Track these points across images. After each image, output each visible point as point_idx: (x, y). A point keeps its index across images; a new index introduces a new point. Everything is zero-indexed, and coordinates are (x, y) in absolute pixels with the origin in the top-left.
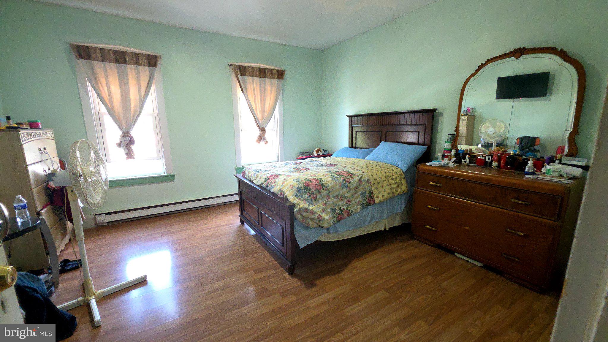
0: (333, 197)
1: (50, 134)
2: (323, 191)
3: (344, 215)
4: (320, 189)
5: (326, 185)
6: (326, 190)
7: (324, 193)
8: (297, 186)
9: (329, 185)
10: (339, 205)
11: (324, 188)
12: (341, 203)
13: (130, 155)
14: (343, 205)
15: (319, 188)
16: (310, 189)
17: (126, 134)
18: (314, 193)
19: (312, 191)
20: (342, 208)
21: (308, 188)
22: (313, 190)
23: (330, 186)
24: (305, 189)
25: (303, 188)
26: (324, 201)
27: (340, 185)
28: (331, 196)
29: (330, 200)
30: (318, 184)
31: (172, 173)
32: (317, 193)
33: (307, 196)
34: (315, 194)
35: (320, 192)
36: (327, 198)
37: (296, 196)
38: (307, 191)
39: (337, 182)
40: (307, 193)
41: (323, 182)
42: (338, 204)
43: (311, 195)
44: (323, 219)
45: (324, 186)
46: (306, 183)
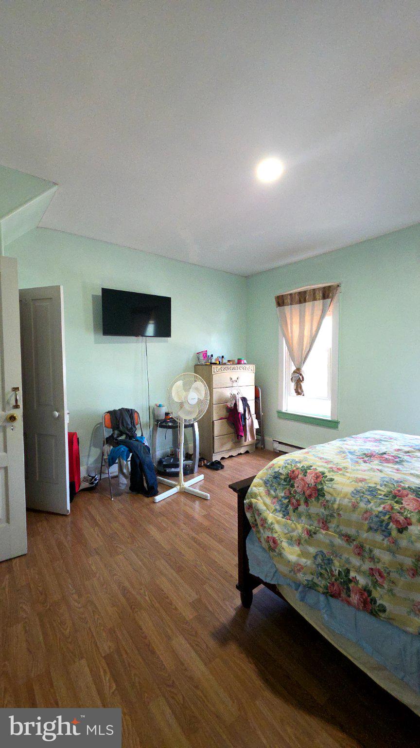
0: (335, 532)
1: (252, 367)
2: (315, 503)
3: (352, 595)
4: (310, 496)
5: (328, 497)
6: (325, 507)
7: (315, 508)
8: (276, 470)
9: (335, 501)
10: (348, 561)
11: (320, 501)
12: (356, 561)
13: (299, 391)
14: (358, 571)
15: (308, 492)
16: (292, 486)
17: (298, 371)
18: (297, 497)
19: (295, 492)
20: (352, 574)
21: (290, 481)
22: (299, 490)
23: (337, 503)
24: (285, 481)
25: (283, 477)
26: (310, 526)
27: (366, 519)
28: (332, 525)
29: (324, 532)
30: (313, 484)
31: (336, 419)
32: (302, 502)
33: (283, 495)
34: (298, 501)
35: (306, 503)
36: (321, 525)
37: (266, 483)
38: (288, 487)
39: (362, 505)
40: (286, 488)
41: (325, 487)
42: (345, 556)
43: (289, 497)
44: (277, 550)
45: (323, 495)
46: (293, 471)
